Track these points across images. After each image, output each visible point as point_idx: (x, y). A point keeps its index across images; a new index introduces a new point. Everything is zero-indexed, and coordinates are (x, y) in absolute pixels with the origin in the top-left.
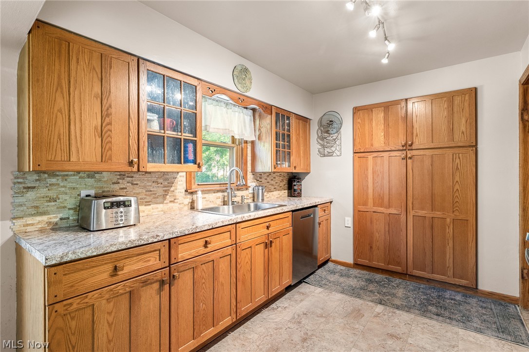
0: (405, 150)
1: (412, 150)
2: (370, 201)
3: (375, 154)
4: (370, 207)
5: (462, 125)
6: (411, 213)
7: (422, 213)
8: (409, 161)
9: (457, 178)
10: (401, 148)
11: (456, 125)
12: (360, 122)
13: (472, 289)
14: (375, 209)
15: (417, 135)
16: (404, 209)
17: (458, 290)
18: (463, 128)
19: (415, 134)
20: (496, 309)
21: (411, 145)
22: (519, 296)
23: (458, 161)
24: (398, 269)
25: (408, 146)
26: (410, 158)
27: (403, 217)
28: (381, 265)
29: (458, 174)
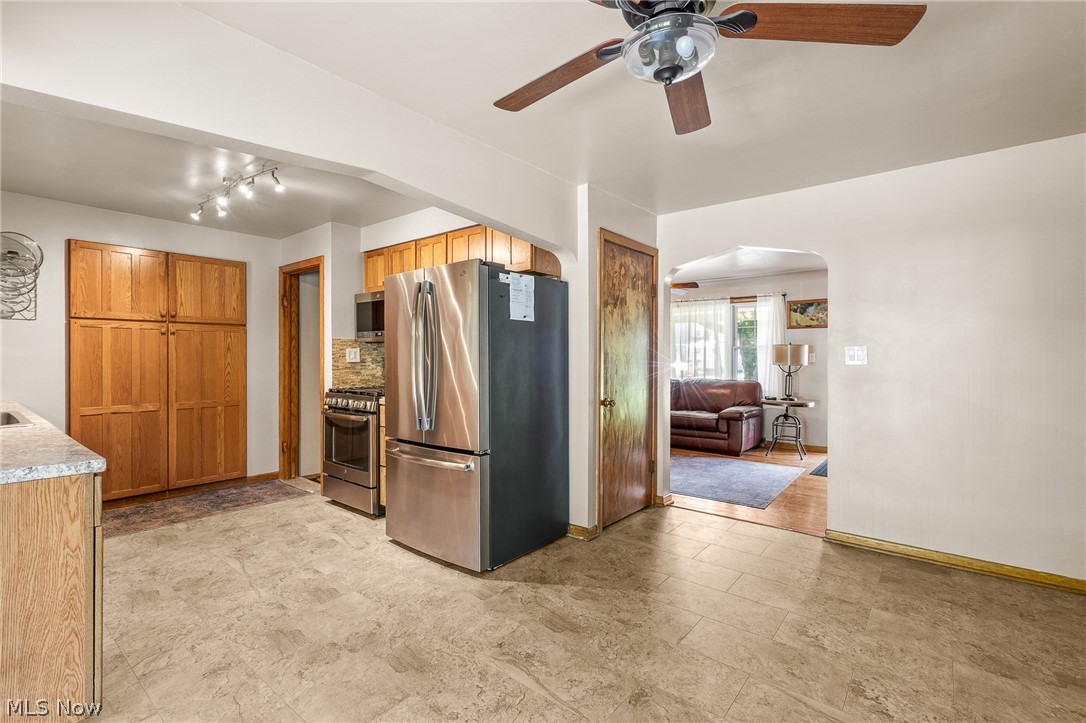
0: (165, 322)
1: (175, 322)
2: (107, 397)
3: (116, 324)
4: (107, 406)
5: (233, 301)
6: (174, 407)
7: (188, 404)
8: (171, 337)
9: (229, 360)
10: (160, 319)
11: (227, 301)
12: (85, 266)
13: (242, 480)
14: (116, 408)
15: (182, 304)
16: (163, 401)
17: (229, 485)
18: (234, 304)
19: (179, 302)
20: (270, 486)
21: (173, 317)
22: (277, 470)
23: (229, 340)
24: (156, 487)
25: (170, 317)
26: (173, 333)
27: (163, 414)
28: (128, 491)
29: (229, 355)
